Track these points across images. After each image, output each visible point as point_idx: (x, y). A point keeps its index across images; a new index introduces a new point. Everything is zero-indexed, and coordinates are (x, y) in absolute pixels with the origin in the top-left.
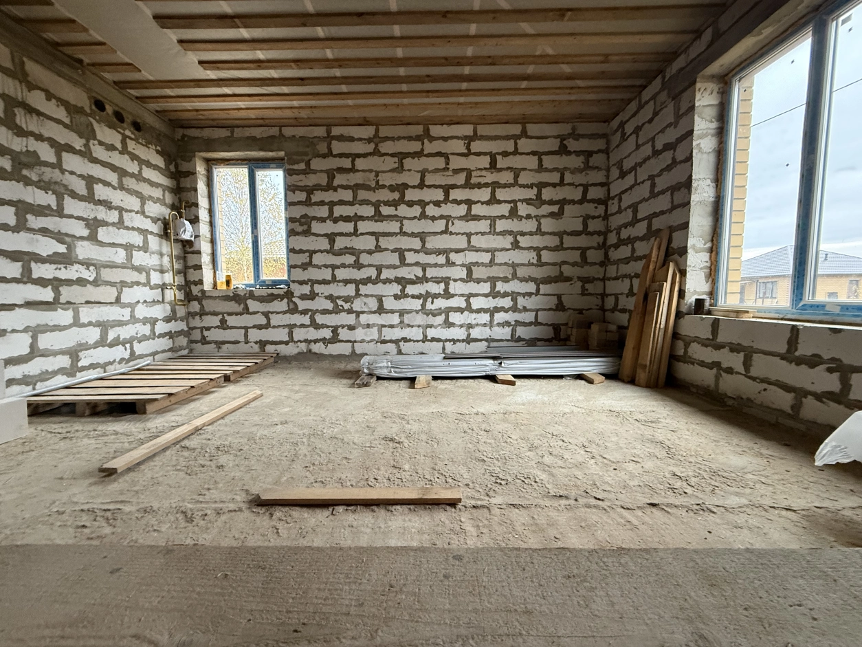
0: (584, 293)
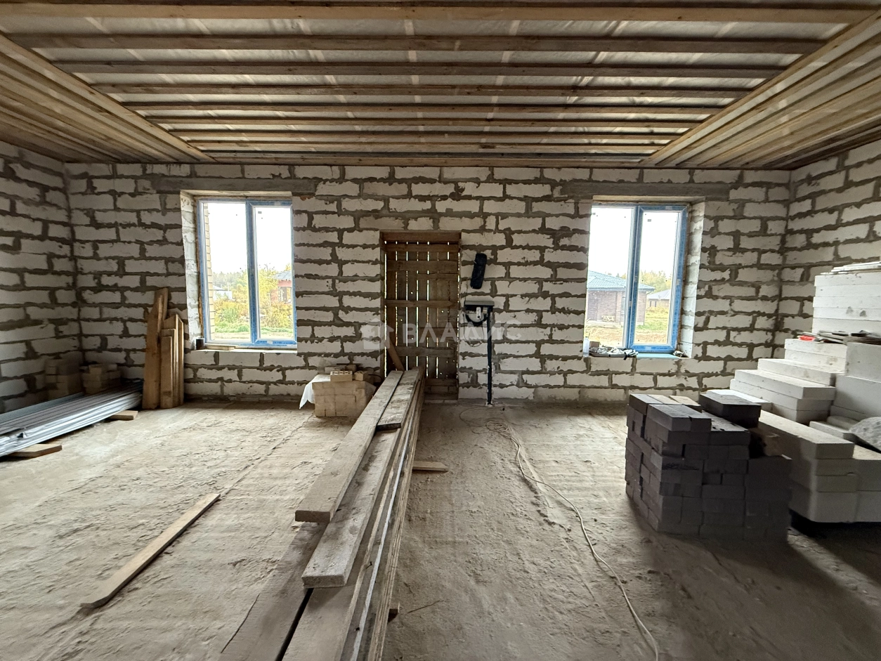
0: (58, 336)
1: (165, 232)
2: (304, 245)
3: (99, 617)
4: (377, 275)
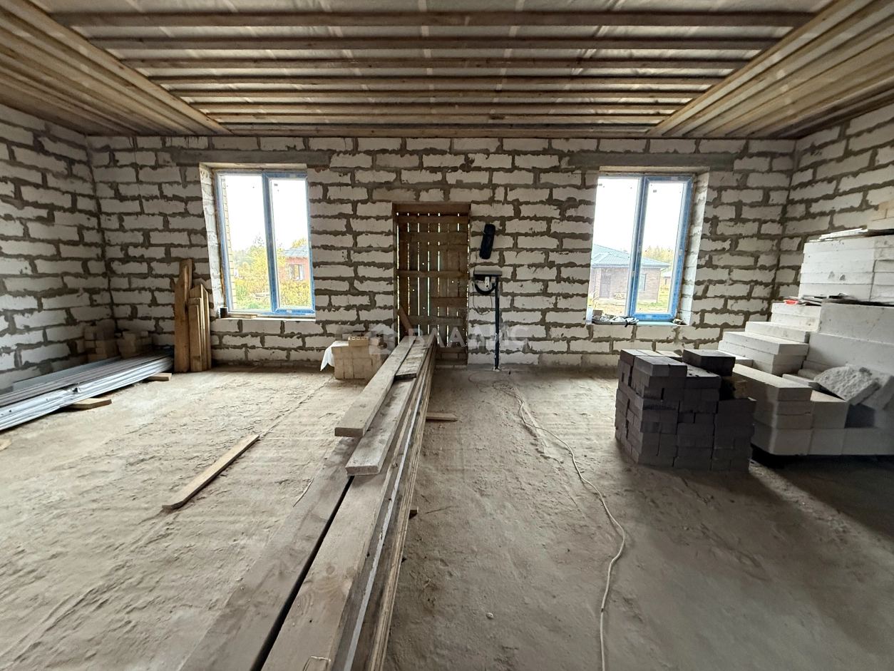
0: (93, 304)
1: (186, 204)
2: (320, 216)
3: (178, 515)
4: (390, 246)
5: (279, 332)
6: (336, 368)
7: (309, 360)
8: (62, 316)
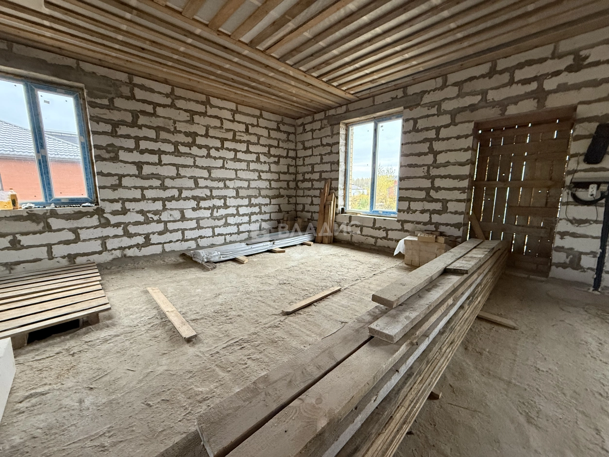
0: (289, 203)
1: (332, 147)
2: (408, 143)
4: (467, 160)
5: (372, 226)
6: (406, 256)
7: (389, 247)
8: (276, 208)
